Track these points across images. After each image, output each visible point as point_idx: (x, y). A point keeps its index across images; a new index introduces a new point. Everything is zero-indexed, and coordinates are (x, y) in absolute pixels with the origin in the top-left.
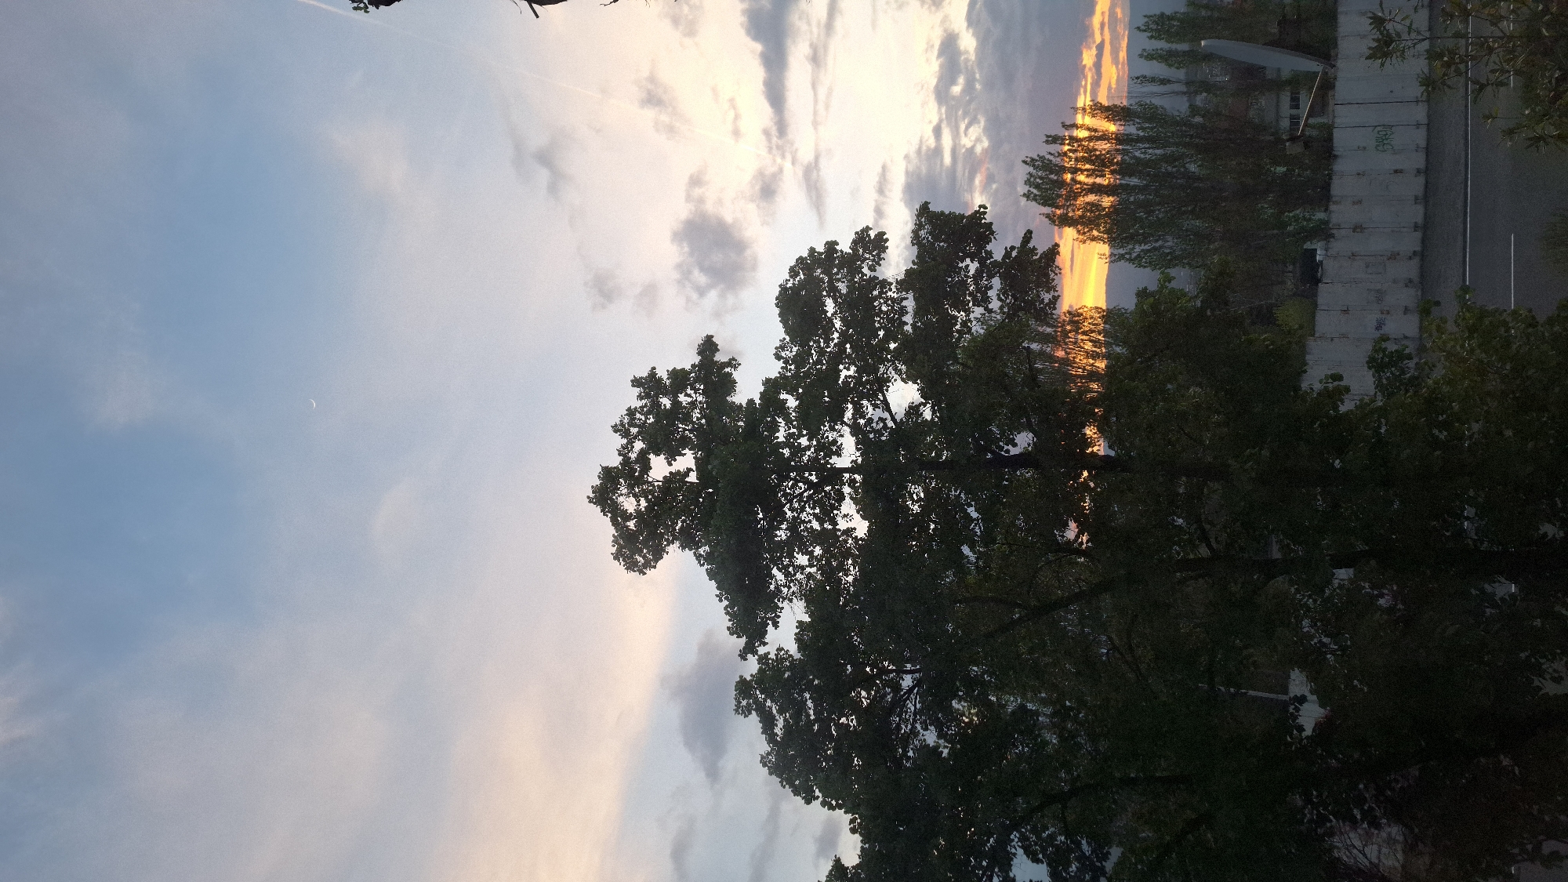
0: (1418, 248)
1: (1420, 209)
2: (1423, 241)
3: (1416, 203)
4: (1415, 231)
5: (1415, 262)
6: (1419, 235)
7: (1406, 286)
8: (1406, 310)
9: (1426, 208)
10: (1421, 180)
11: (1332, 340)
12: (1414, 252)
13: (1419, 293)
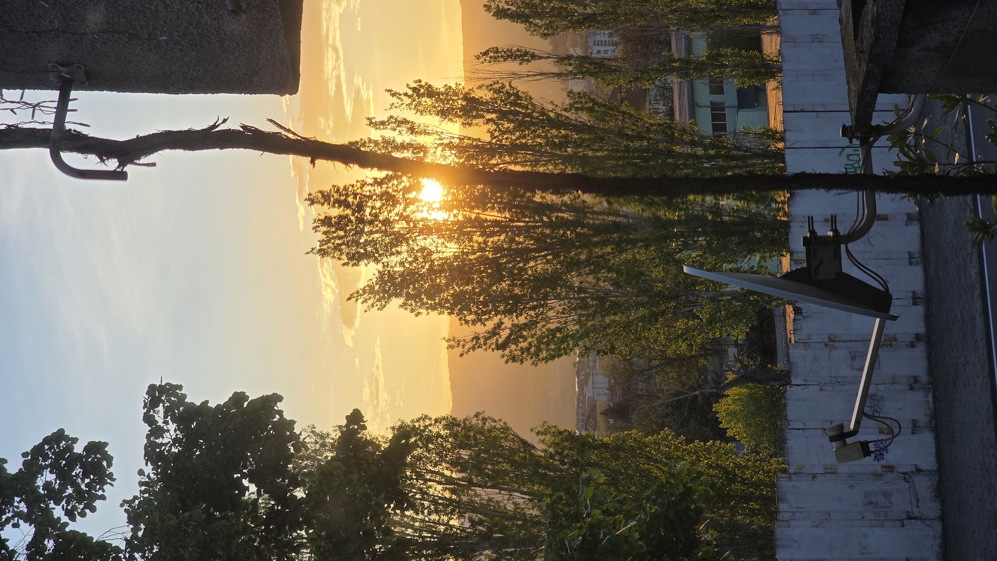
0: (921, 330)
1: (918, 270)
2: (928, 318)
3: (911, 264)
4: (915, 304)
5: (920, 350)
6: (920, 309)
7: (911, 389)
8: (915, 427)
9: (926, 271)
10: (915, 229)
11: (814, 476)
12: (917, 335)
13: (931, 399)
